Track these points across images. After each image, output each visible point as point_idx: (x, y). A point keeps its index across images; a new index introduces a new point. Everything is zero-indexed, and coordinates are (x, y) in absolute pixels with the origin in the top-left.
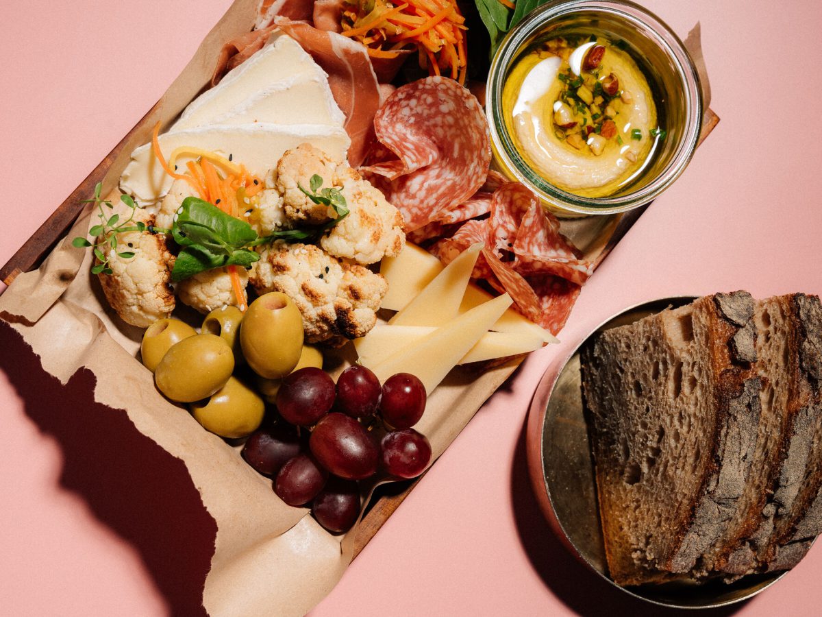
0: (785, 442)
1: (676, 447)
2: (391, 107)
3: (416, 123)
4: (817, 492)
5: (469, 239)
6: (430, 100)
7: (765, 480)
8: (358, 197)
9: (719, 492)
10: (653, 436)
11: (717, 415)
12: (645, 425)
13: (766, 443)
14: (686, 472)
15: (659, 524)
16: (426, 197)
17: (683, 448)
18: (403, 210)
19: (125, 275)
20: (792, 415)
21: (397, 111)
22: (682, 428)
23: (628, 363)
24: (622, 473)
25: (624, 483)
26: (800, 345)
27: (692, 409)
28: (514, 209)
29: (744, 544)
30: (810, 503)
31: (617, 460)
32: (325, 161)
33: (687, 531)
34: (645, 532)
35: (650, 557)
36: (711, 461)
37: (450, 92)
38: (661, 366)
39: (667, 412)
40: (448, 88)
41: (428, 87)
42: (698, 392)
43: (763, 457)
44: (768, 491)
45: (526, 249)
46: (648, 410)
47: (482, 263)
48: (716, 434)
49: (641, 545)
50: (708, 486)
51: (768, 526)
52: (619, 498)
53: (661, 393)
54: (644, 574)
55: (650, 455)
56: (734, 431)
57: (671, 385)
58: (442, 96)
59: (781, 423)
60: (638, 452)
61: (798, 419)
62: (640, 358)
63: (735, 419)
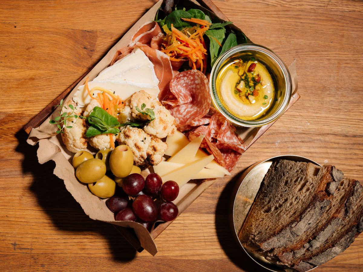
0: (326, 225)
1: (289, 207)
2: (177, 79)
3: (186, 86)
4: (327, 250)
5: (200, 133)
6: (192, 78)
7: (311, 234)
8: (160, 112)
9: (294, 229)
10: (282, 200)
11: (310, 203)
12: (281, 195)
13: (319, 223)
14: (287, 217)
15: (266, 230)
16: (186, 115)
17: (291, 208)
18: (177, 119)
19: (69, 133)
20: (333, 218)
21: (179, 81)
22: (295, 201)
23: (287, 173)
24: (263, 208)
25: (262, 211)
26: (349, 197)
27: (302, 198)
28: (219, 123)
29: (291, 252)
30: (322, 252)
31: (264, 203)
32: (149, 97)
33: (275, 236)
34: (259, 230)
35: (256, 239)
36: (299, 217)
37: (200, 76)
38: (299, 179)
39: (292, 194)
40: (199, 75)
41: (192, 73)
42: (308, 193)
43: (315, 227)
44: (310, 238)
45: (222, 139)
46: (286, 191)
47: (204, 142)
48: (306, 209)
49: (256, 234)
50: (292, 224)
51: (303, 251)
52: (257, 216)
53: (294, 187)
54: (250, 244)
55: (277, 206)
56: (312, 212)
57: (299, 187)
58: (196, 77)
59: (328, 219)
60: (273, 203)
61: (334, 220)
62: (293, 174)
63: (315, 208)
